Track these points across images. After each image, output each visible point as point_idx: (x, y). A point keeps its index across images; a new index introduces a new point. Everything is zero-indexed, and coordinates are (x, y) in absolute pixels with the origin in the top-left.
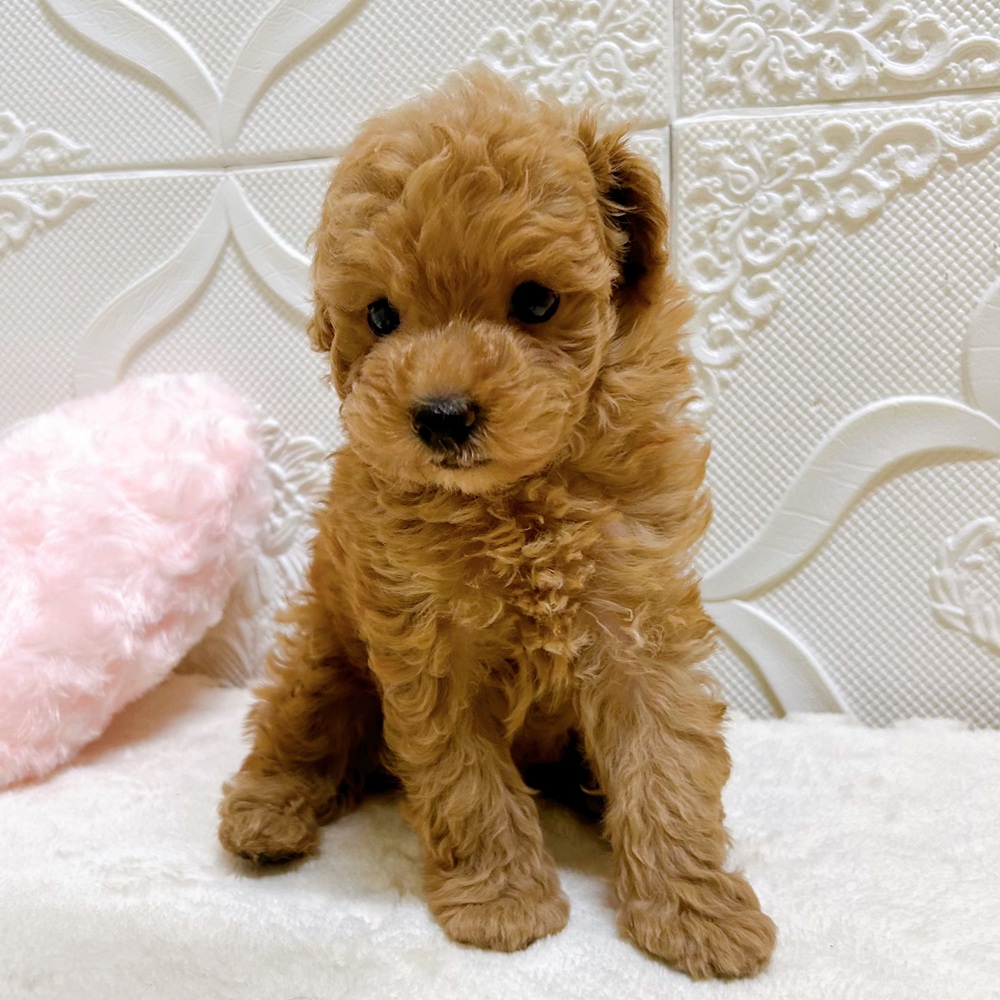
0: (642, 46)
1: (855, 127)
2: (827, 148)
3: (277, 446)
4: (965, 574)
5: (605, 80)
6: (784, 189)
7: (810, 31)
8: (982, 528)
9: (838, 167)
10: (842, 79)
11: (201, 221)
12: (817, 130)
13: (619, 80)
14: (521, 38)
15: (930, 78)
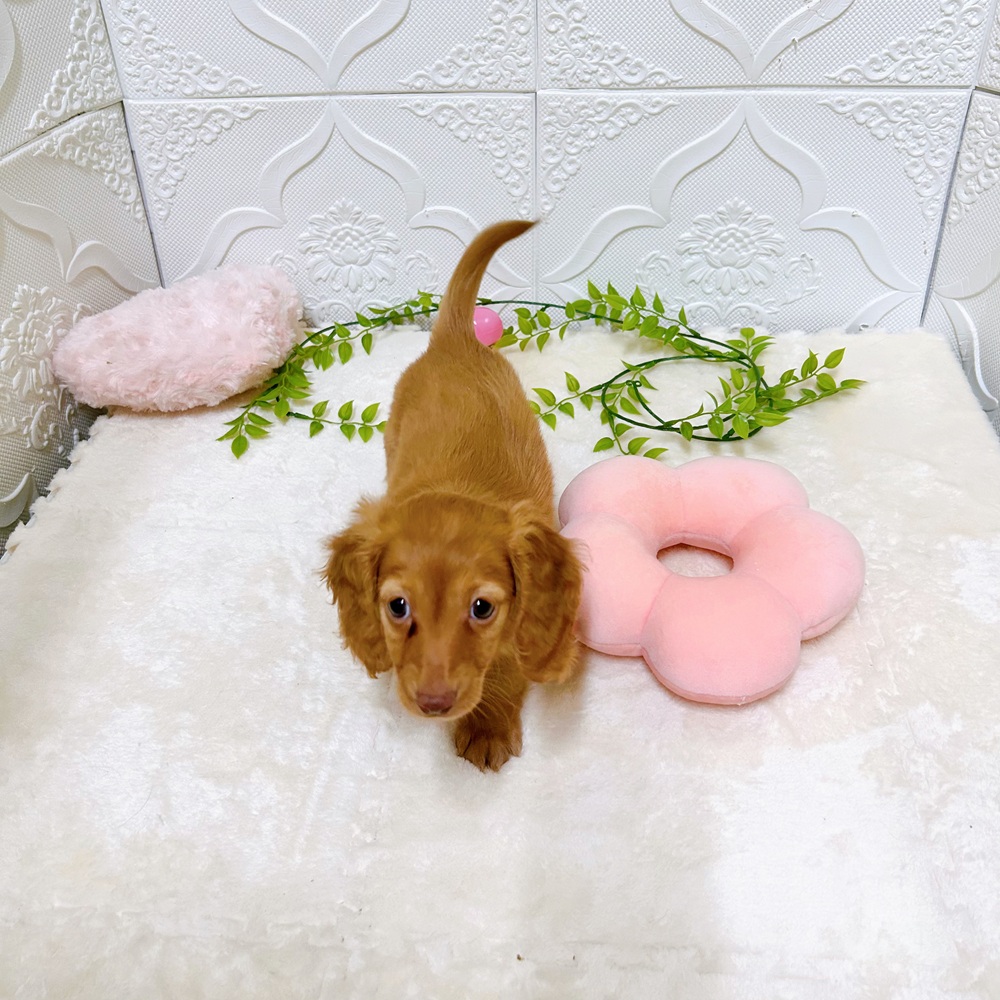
0: (525, 60)
1: (611, 102)
2: (600, 109)
3: (361, 219)
4: (648, 272)
5: (508, 72)
6: (581, 123)
7: (593, 61)
8: (654, 255)
9: (604, 116)
10: (606, 81)
11: (320, 120)
12: (596, 101)
13: (513, 73)
14: (470, 50)
15: (639, 84)
